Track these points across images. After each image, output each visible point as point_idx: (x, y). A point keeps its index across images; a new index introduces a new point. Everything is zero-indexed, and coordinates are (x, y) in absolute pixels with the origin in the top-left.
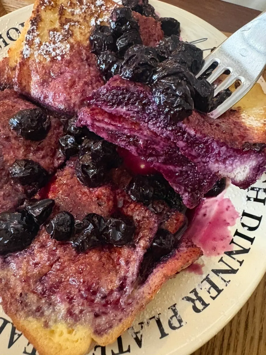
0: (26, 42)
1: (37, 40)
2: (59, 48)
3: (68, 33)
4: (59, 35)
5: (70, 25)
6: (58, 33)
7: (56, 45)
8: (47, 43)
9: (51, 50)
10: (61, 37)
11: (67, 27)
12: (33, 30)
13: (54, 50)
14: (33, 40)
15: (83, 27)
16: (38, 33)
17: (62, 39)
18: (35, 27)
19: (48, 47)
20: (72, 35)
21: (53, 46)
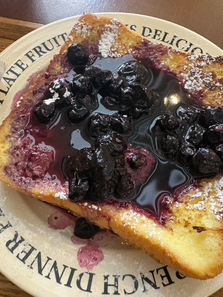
0: (201, 56)
1: (203, 64)
2: (197, 81)
3: (212, 87)
4: (209, 80)
5: (220, 87)
6: (211, 79)
7: (200, 79)
8: (201, 72)
9: (196, 76)
10: (208, 82)
11: (218, 84)
12: (212, 59)
13: (196, 78)
14: (203, 61)
15: (221, 97)
16: (210, 63)
17: (206, 83)
18: (215, 60)
19: (198, 73)
20: (211, 90)
21: (199, 76)
